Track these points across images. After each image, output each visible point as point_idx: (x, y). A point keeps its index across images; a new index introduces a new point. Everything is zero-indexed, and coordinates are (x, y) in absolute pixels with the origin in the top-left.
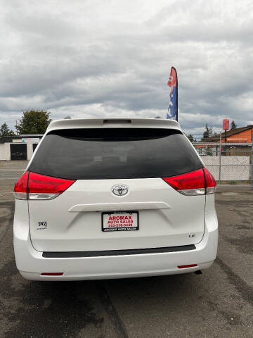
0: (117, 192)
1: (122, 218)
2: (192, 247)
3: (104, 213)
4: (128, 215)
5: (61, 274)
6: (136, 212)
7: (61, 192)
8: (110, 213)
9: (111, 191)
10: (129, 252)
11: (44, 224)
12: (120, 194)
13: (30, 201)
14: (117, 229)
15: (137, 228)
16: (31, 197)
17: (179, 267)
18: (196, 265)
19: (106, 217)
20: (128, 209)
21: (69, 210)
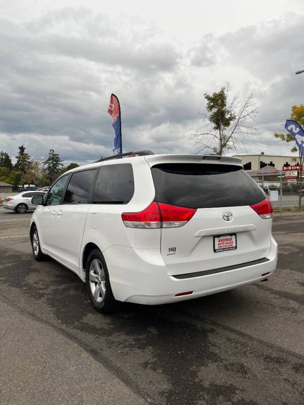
0: (226, 218)
1: (226, 240)
2: (264, 260)
3: (215, 237)
4: (230, 237)
5: (191, 292)
6: (235, 234)
7: (188, 219)
8: (219, 236)
9: (222, 217)
10: (230, 268)
11: (173, 249)
12: (228, 220)
13: (162, 229)
14: (224, 250)
15: (236, 247)
16: (164, 226)
17: (263, 275)
18: (269, 273)
19: (217, 240)
20: (230, 232)
21: (195, 235)
